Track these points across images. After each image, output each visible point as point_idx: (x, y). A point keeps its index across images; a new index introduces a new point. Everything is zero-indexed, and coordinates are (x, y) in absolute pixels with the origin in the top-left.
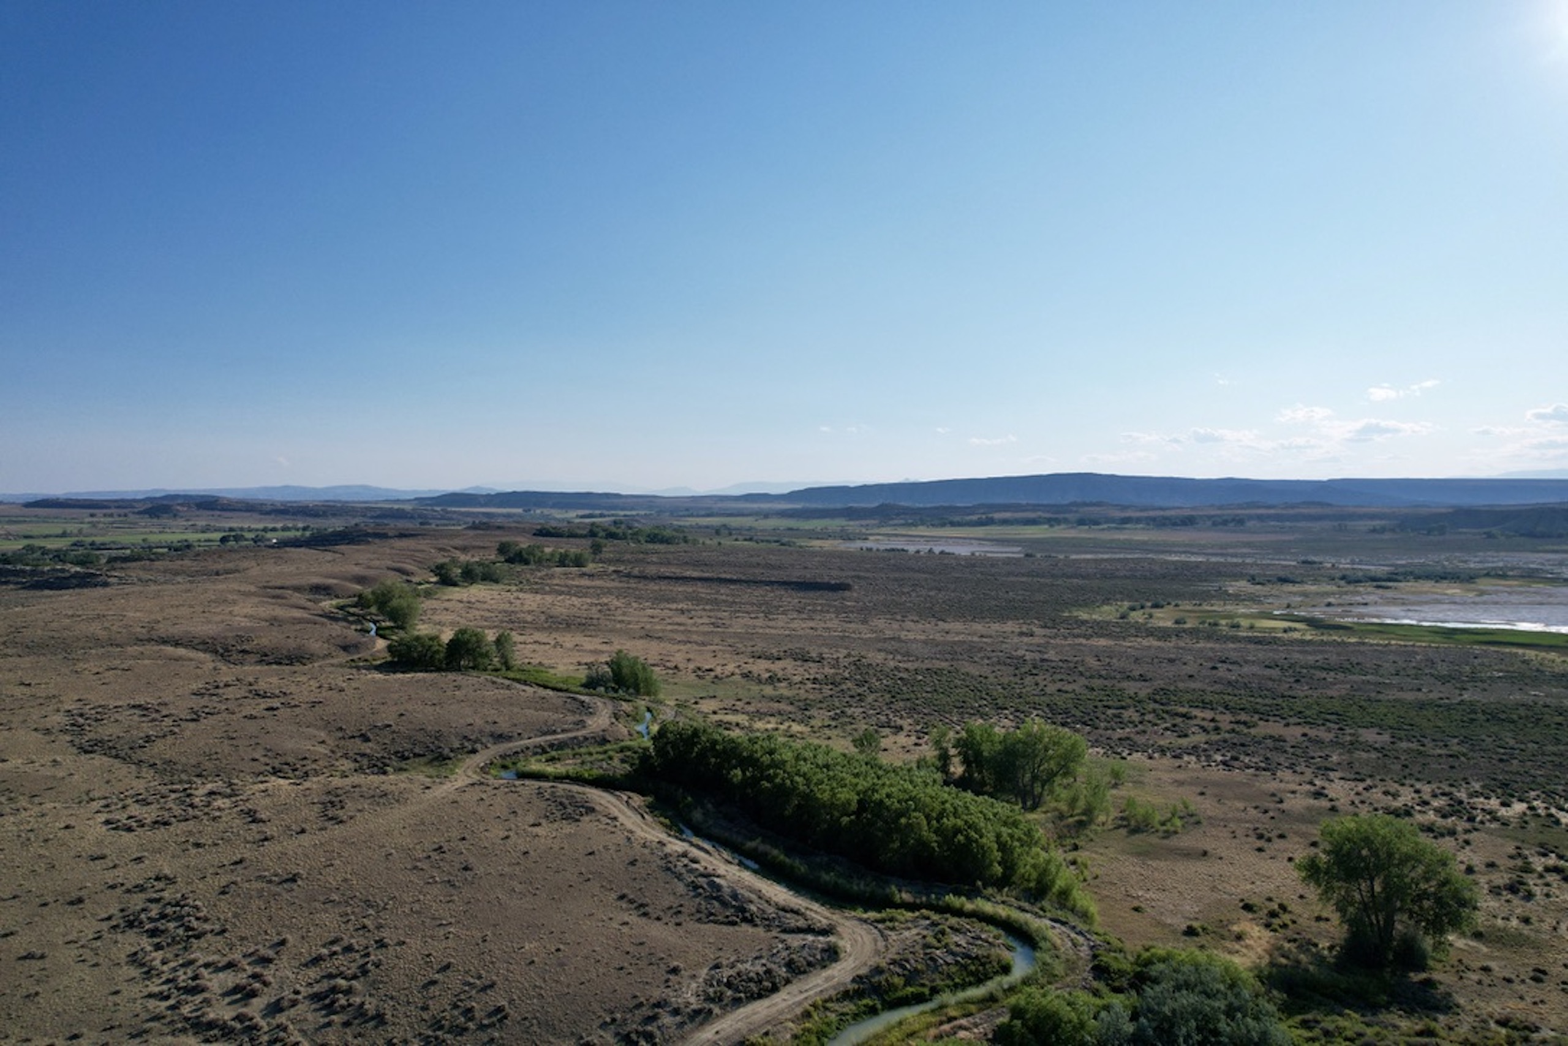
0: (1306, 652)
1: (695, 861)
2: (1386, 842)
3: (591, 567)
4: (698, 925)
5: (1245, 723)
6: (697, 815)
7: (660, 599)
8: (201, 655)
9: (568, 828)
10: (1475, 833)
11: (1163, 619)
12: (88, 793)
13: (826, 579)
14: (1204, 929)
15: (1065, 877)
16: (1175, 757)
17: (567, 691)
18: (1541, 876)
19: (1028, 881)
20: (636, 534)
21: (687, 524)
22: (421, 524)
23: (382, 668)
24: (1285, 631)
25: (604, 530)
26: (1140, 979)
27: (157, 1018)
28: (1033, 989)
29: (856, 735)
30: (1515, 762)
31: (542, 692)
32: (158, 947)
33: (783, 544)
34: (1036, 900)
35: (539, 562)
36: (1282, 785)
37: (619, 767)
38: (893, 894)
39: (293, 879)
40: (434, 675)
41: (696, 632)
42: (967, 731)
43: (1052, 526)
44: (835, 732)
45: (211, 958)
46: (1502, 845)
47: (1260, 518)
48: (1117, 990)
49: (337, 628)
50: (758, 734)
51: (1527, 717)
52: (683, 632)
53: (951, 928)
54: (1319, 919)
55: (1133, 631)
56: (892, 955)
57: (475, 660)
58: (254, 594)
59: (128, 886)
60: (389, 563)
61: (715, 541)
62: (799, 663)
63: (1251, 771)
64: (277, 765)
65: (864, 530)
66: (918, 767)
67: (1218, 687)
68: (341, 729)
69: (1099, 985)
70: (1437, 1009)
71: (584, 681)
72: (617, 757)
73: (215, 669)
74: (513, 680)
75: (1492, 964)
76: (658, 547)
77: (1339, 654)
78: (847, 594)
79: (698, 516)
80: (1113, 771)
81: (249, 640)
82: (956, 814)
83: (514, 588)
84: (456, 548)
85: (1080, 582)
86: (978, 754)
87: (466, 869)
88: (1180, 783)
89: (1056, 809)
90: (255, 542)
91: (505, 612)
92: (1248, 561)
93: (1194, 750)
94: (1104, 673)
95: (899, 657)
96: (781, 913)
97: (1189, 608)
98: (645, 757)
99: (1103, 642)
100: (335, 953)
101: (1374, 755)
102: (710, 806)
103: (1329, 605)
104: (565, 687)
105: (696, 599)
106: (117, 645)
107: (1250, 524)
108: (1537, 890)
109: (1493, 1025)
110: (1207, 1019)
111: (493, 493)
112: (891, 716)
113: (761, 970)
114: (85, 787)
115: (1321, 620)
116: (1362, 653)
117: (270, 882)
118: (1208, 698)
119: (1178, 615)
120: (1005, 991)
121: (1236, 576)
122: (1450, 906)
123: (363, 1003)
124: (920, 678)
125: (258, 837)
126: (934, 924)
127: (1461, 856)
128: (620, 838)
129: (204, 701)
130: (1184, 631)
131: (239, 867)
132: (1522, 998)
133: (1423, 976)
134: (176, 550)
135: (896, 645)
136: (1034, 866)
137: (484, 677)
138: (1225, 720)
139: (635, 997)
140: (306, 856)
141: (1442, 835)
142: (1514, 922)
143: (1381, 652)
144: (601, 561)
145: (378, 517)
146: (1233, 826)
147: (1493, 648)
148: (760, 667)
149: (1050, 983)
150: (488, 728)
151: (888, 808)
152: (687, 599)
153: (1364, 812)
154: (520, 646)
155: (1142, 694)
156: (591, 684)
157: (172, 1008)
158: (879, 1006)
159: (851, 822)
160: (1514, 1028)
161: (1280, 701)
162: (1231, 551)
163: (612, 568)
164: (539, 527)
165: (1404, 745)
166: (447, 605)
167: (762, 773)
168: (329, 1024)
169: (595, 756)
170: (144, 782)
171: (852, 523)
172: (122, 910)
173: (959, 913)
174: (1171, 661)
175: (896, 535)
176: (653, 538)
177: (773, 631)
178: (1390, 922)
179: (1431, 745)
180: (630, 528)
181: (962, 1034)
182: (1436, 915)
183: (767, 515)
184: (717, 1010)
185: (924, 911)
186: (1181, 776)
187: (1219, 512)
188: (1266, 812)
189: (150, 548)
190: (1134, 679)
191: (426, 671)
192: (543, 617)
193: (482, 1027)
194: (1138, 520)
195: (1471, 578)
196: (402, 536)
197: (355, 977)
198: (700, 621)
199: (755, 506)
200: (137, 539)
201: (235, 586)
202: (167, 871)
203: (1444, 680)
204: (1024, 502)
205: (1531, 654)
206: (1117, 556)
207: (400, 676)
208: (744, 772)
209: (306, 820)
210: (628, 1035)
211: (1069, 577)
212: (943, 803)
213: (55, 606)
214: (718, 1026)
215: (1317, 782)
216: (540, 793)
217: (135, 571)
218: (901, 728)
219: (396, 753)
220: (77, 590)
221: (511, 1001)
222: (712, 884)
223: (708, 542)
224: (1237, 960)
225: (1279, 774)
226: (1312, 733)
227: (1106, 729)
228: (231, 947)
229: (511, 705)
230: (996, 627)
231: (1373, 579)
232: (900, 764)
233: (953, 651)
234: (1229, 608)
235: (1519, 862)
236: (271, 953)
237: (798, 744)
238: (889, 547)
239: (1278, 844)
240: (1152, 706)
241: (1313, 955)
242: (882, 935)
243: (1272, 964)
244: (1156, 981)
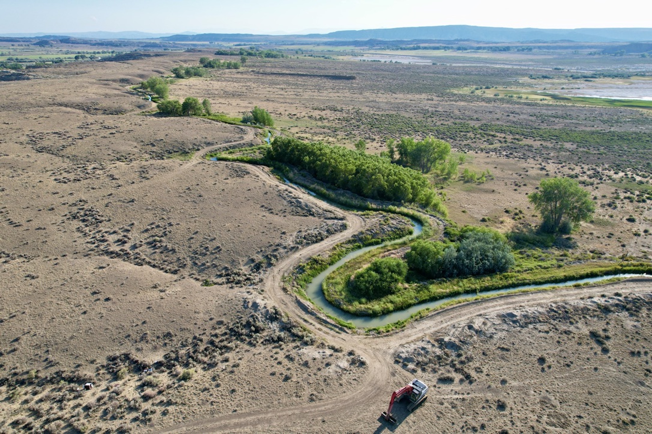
0: (549, 110)
1: (290, 193)
2: (565, 188)
3: (241, 69)
4: (292, 216)
5: (517, 139)
6: (291, 175)
7: (272, 83)
8: (78, 111)
9: (239, 180)
10: (601, 184)
11: (490, 94)
12: (45, 168)
13: (345, 75)
14: (489, 219)
15: (436, 199)
16: (487, 153)
17: (235, 124)
18: (622, 200)
19: (422, 200)
20: (260, 53)
21: (283, 48)
22: (165, 49)
23: (156, 115)
24: (541, 100)
25: (246, 52)
26: (462, 237)
27: (92, 250)
28: (420, 240)
29: (356, 143)
30: (625, 156)
31: (224, 125)
32: (86, 226)
33: (326, 58)
34: (425, 207)
35: (218, 67)
36: (529, 165)
37: (258, 156)
38: (369, 205)
39: (133, 201)
40: (178, 118)
41: (289, 98)
42: (402, 141)
43: (446, 50)
44: (347, 141)
45: (107, 230)
46: (610, 189)
47: (539, 48)
48: (452, 241)
49: (134, 98)
50: (315, 142)
51: (635, 138)
52: (283, 98)
53: (390, 218)
54: (533, 216)
55: (476, 99)
56: (367, 227)
57: (195, 111)
58: (95, 83)
59: (70, 203)
60: (153, 68)
61: (296, 57)
62: (333, 112)
63: (517, 159)
64: (119, 157)
65: (362, 52)
66: (381, 156)
67: (508, 124)
68: (142, 141)
69: (446, 239)
70: (570, 247)
71: (242, 120)
72: (258, 151)
73: (85, 117)
74: (212, 119)
75: (594, 232)
76: (270, 59)
77: (562, 111)
78: (354, 81)
79: (288, 45)
80: (460, 158)
81: (97, 104)
82: (395, 174)
83: (208, 79)
84: (181, 61)
85: (456, 76)
86: (406, 150)
87: (200, 196)
88: (488, 163)
89: (436, 173)
90: (91, 59)
91: (206, 90)
92: (531, 68)
93: (495, 150)
94: (461, 117)
95: (375, 109)
96: (325, 212)
97: (501, 89)
98: (269, 152)
99: (463, 103)
100: (153, 228)
101: (568, 153)
102: (296, 171)
103: (563, 89)
104: (234, 122)
105: (289, 84)
106: (41, 107)
107: (534, 50)
108: (619, 206)
109: (588, 252)
110: (485, 251)
111: (195, 34)
112: (371, 134)
113: (317, 233)
114: (43, 166)
115: (558, 96)
116: (572, 110)
117: (124, 202)
118: (504, 128)
119: (496, 92)
120: (410, 241)
121: (523, 75)
122: (584, 211)
123: (166, 246)
124: (383, 118)
125: (116, 185)
126: (384, 216)
127: (592, 193)
128: (260, 184)
129: (84, 131)
130: (498, 99)
131: (111, 196)
132: (602, 243)
133: (567, 236)
134: (56, 63)
135: (374, 104)
136: (425, 195)
137: (199, 118)
138: (509, 138)
139: (269, 242)
140: (136, 192)
141: (588, 185)
142: (607, 217)
143: (581, 110)
144: (246, 66)
145: (145, 46)
146: (506, 181)
147: (629, 108)
148: (316, 114)
149: (427, 238)
150: (204, 140)
151: (367, 172)
152: (284, 83)
153: (559, 176)
154: (213, 105)
155: (476, 126)
156: (245, 121)
157: (97, 247)
158: (362, 246)
159: (353, 178)
160: (596, 253)
161: (533, 130)
162: (523, 63)
163: (251, 70)
164: (217, 50)
165: (581, 149)
166: (180, 87)
167: (317, 158)
168: (155, 253)
169: (248, 151)
170: (67, 164)
171: (356, 48)
172: (70, 213)
173: (394, 212)
174: (490, 112)
175: (376, 54)
176: (268, 55)
177: (321, 98)
178: (560, 217)
179: (592, 149)
180: (258, 51)
181: (392, 256)
182: (578, 215)
183: (318, 45)
184: (300, 247)
185: (380, 212)
186: (488, 160)
187: (522, 45)
188: (520, 175)
189: (44, 62)
190: (474, 120)
191: (175, 116)
192: (222, 92)
193: (212, 253)
194: (484, 48)
195: (629, 76)
196: (157, 55)
197: (162, 236)
198: (290, 93)
199: (313, 40)
200: (37, 57)
201: (86, 80)
202: (83, 198)
203: (604, 122)
204: (434, 39)
205: (645, 111)
206: (473, 65)
207: (164, 118)
208: (309, 157)
209: (134, 178)
210: (267, 256)
211: (451, 74)
212: (390, 170)
213: (9, 89)
214: (301, 252)
215: (543, 164)
216: (227, 166)
217: (40, 72)
218: (375, 140)
219: (167, 151)
220: (16, 81)
221: (222, 244)
222: (298, 202)
223: (293, 57)
224: (499, 230)
225: (528, 160)
226: (544, 144)
227: (460, 141)
228: (114, 226)
229: (212, 130)
230: (417, 96)
231: (585, 77)
232: (374, 154)
233: (398, 107)
234: (518, 89)
235: (615, 195)
236: (129, 228)
237: (332, 146)
238: (372, 60)
239: (523, 188)
240: (480, 131)
241: (528, 229)
242: (364, 220)
243: (512, 232)
244: (467, 238)
